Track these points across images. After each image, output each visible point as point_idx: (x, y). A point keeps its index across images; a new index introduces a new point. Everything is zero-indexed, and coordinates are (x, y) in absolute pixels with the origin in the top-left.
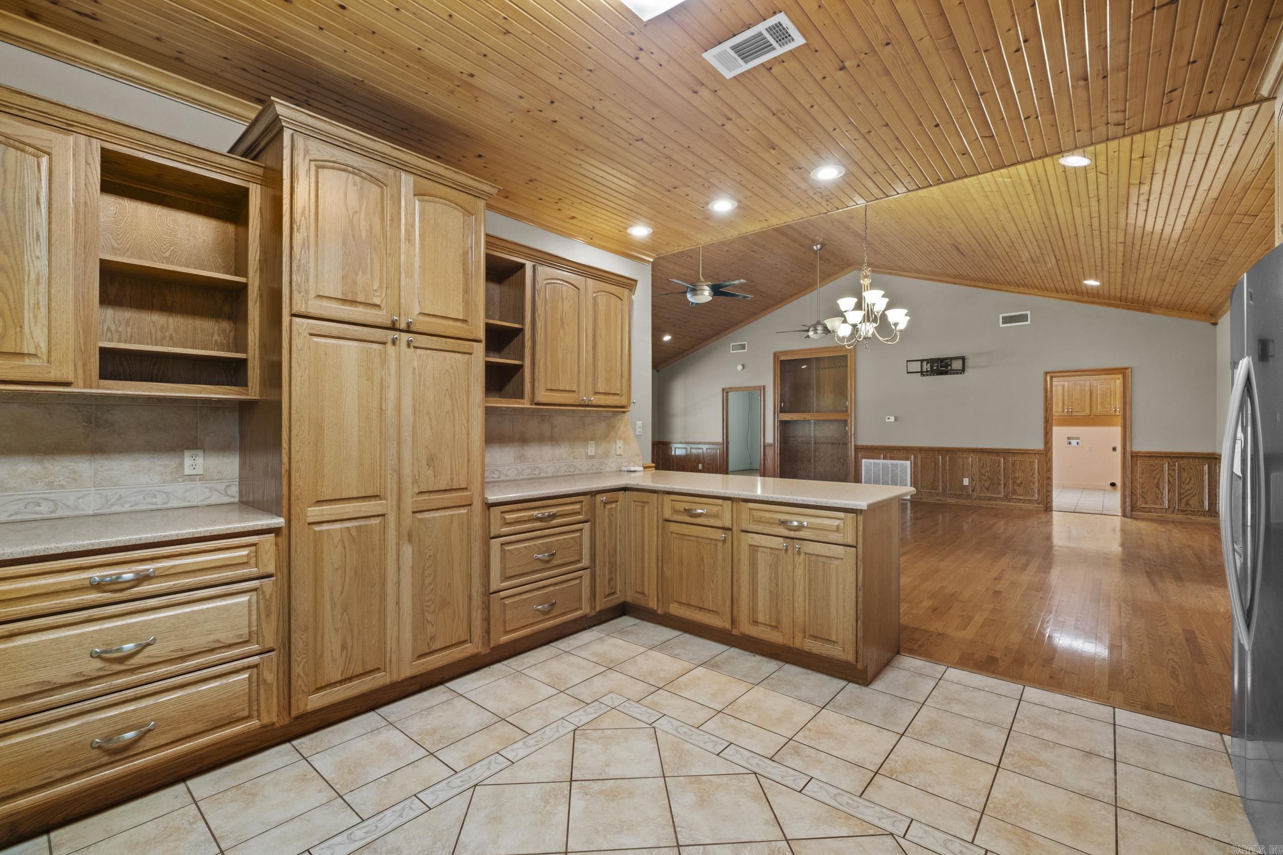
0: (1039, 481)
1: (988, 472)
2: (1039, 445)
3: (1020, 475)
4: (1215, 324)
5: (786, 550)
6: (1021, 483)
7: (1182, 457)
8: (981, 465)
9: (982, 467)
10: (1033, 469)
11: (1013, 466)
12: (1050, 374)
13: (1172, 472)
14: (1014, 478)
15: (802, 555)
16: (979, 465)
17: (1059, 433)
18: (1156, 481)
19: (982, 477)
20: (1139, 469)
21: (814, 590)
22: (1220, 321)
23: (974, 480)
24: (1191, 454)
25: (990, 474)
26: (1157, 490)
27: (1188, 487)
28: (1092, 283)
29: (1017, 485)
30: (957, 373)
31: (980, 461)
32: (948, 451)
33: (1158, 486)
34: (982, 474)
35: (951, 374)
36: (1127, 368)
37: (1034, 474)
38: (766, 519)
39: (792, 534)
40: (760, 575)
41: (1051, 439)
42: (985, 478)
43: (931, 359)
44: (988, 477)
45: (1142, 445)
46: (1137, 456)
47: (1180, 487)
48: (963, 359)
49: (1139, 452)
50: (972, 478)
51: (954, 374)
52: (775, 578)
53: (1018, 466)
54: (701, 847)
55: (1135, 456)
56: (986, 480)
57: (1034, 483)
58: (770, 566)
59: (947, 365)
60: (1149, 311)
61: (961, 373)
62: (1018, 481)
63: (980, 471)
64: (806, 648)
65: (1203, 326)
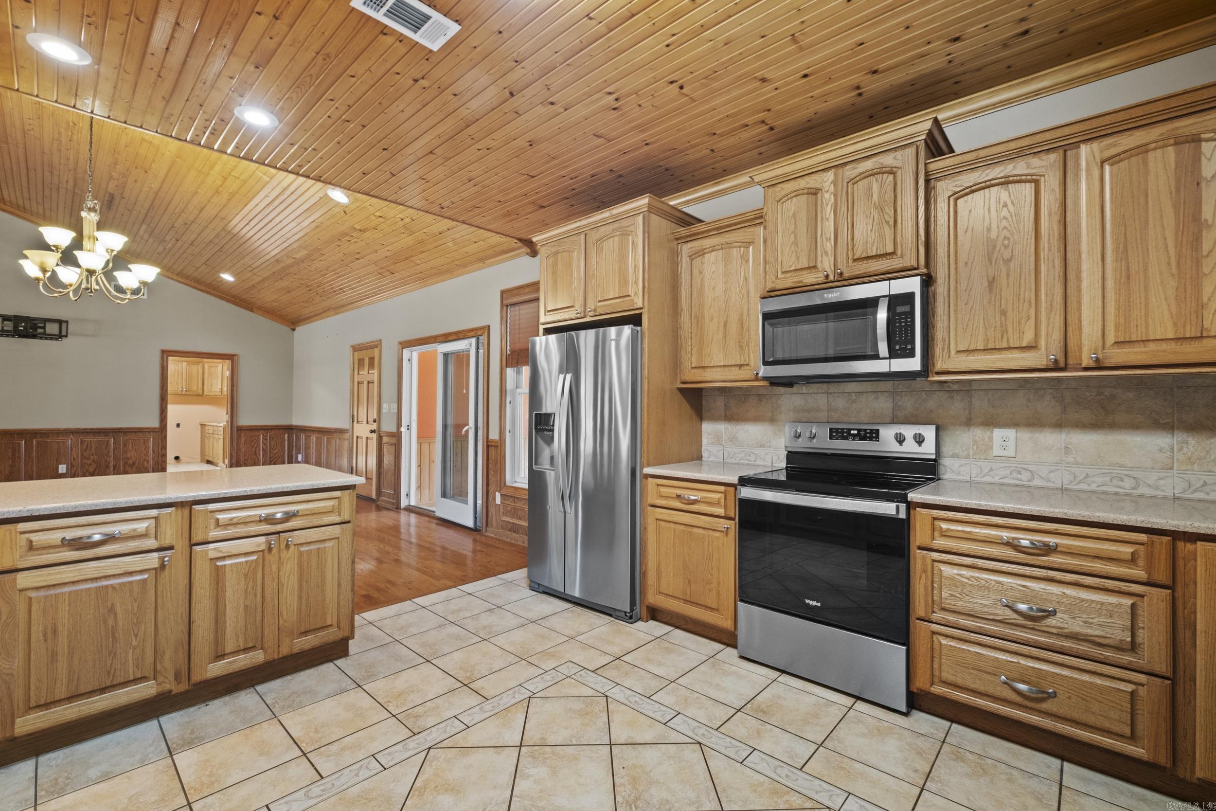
0: (153, 459)
1: (93, 455)
2: (155, 423)
3: (132, 454)
4: (294, 330)
5: (270, 549)
6: (134, 464)
7: (272, 429)
8: (85, 447)
9: (86, 450)
10: (147, 448)
11: (125, 446)
12: (166, 354)
13: (265, 441)
14: (125, 458)
15: (292, 548)
16: (82, 447)
17: (174, 411)
18: (254, 449)
19: (86, 461)
20: (243, 439)
21: (307, 582)
22: (297, 328)
23: (74, 466)
24: (277, 426)
25: (95, 457)
26: (255, 457)
27: (275, 452)
28: (227, 277)
29: (129, 465)
30: (51, 339)
31: (82, 442)
32: (37, 433)
33: (255, 454)
34: (85, 458)
35: (41, 338)
36: (234, 355)
37: (148, 452)
38: (240, 520)
39: (279, 528)
40: (229, 593)
41: (166, 417)
42: (88, 462)
43: (15, 316)
44: (93, 460)
45: (245, 420)
46: (241, 430)
47: (270, 452)
48: (60, 322)
49: (243, 426)
50: (71, 464)
51: (46, 339)
52: (253, 588)
53: (131, 446)
54: (513, 799)
55: (240, 429)
56: (91, 465)
57: (148, 462)
58: (246, 575)
59: (35, 328)
60: (251, 310)
61: (57, 339)
62: (131, 462)
63: (82, 455)
64: (296, 650)
65: (285, 329)
